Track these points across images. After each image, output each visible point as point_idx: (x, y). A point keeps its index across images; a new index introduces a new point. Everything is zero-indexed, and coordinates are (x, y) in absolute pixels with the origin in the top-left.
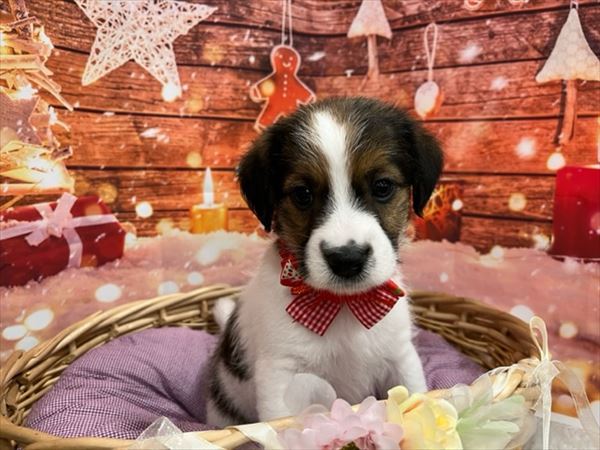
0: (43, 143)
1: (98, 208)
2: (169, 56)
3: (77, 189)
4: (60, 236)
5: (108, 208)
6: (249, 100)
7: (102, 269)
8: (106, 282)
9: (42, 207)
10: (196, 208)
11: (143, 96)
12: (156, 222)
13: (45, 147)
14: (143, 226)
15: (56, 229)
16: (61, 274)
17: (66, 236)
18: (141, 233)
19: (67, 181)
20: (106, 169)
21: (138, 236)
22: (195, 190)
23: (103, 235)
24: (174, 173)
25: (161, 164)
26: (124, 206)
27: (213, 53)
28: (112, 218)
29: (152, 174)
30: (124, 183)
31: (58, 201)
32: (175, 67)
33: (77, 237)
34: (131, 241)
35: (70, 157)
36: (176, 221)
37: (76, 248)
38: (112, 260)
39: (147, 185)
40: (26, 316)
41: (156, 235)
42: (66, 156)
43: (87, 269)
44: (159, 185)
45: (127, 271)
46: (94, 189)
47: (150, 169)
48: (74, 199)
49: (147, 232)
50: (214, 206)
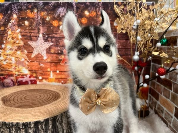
0: (25, 67)
1: (33, 77)
2: (45, 52)
6: (59, 59)
9: (25, 76)
10: (49, 78)
11: (40, 59)
12: (42, 80)
15: (27, 80)
18: (40, 81)
20: (35, 71)
22: (49, 75)
23: (34, 81)
25: (43, 70)
26: (37, 77)
27: (52, 51)
28: (35, 79)
29: (42, 72)
30: (37, 73)
31: (27, 76)
32: (46, 54)
33: (30, 82)
34: (38, 82)
35: (29, 69)
36: (46, 80)
41: (42, 82)
46: (32, 74)
48: (29, 75)
50: (53, 78)
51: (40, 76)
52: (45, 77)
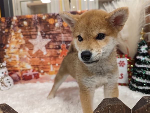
52: (46, 70)
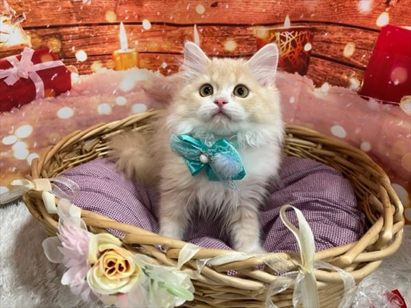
0: (3, 13)
1: (50, 57)
3: (33, 44)
4: (27, 78)
5: (57, 56)
7: (59, 98)
8: (63, 106)
9: (12, 59)
10: (116, 52)
12: (91, 64)
13: (5, 15)
14: (82, 67)
15: (24, 74)
16: (33, 103)
17: (31, 78)
18: (81, 72)
19: (26, 39)
20: (51, 27)
21: (80, 74)
22: (114, 41)
23: (56, 75)
24: (98, 27)
25: (88, 21)
26: (68, 54)
28: (60, 63)
29: (83, 29)
30: (64, 37)
31: (22, 54)
33: (39, 78)
34: (75, 78)
35: (24, 21)
36: (104, 62)
37: (39, 85)
38: (65, 92)
39: (81, 38)
40: (15, 130)
41: (91, 73)
42: (22, 21)
43: (49, 98)
44: (89, 37)
45: (75, 98)
46: (45, 43)
47: (81, 25)
48: (32, 51)
49: (85, 71)
50: (129, 51)
51: (79, 48)
